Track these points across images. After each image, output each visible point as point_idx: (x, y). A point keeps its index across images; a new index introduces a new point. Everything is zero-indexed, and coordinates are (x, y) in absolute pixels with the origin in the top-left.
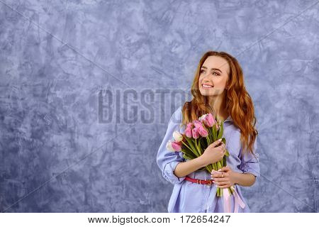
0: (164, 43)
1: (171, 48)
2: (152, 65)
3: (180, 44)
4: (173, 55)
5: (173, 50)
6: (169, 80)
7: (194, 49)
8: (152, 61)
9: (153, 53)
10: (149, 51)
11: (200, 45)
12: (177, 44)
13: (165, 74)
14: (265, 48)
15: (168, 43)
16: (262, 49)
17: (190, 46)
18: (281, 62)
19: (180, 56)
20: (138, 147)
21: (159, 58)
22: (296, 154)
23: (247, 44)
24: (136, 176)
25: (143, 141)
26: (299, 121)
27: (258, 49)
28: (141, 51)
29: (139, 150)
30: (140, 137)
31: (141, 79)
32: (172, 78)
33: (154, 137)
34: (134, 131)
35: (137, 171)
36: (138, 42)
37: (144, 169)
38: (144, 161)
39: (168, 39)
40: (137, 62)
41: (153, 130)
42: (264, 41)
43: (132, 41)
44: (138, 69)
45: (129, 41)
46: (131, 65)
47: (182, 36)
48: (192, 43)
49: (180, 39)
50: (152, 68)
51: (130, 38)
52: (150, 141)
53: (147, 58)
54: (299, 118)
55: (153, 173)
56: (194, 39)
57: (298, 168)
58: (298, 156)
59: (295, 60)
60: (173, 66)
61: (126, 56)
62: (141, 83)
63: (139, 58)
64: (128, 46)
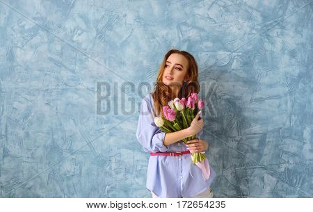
0: (65, 29)
1: (73, 36)
2: (49, 55)
3: (83, 31)
4: (74, 44)
5: (75, 39)
6: (71, 74)
7: (100, 37)
8: (50, 51)
9: (51, 41)
10: (46, 40)
11: (108, 33)
12: (79, 32)
13: (65, 67)
14: (185, 37)
15: (69, 30)
16: (182, 39)
17: (95, 34)
18: (204, 54)
19: (84, 46)
20: (32, 154)
21: (58, 48)
22: (221, 165)
23: (164, 32)
24: (29, 189)
25: (38, 147)
26: (225, 126)
27: (177, 39)
28: (36, 40)
29: (33, 158)
30: (35, 142)
31: (37, 73)
32: (73, 71)
33: (49, 142)
34: (27, 135)
35: (31, 183)
36: (33, 28)
37: (38, 180)
38: (40, 171)
39: (69, 25)
40: (32, 53)
41: (48, 133)
42: (184, 28)
43: (27, 27)
44: (33, 61)
45: (23, 27)
46: (25, 56)
47: (87, 21)
48: (97, 30)
49: (83, 26)
50: (51, 59)
51: (24, 23)
52: (45, 146)
53: (44, 48)
54: (225, 122)
55: (51, 186)
56: (100, 26)
57: (223, 182)
58: (224, 167)
59: (221, 53)
60: (74, 58)
61: (19, 45)
62: (37, 78)
63: (35, 47)
64: (21, 32)
